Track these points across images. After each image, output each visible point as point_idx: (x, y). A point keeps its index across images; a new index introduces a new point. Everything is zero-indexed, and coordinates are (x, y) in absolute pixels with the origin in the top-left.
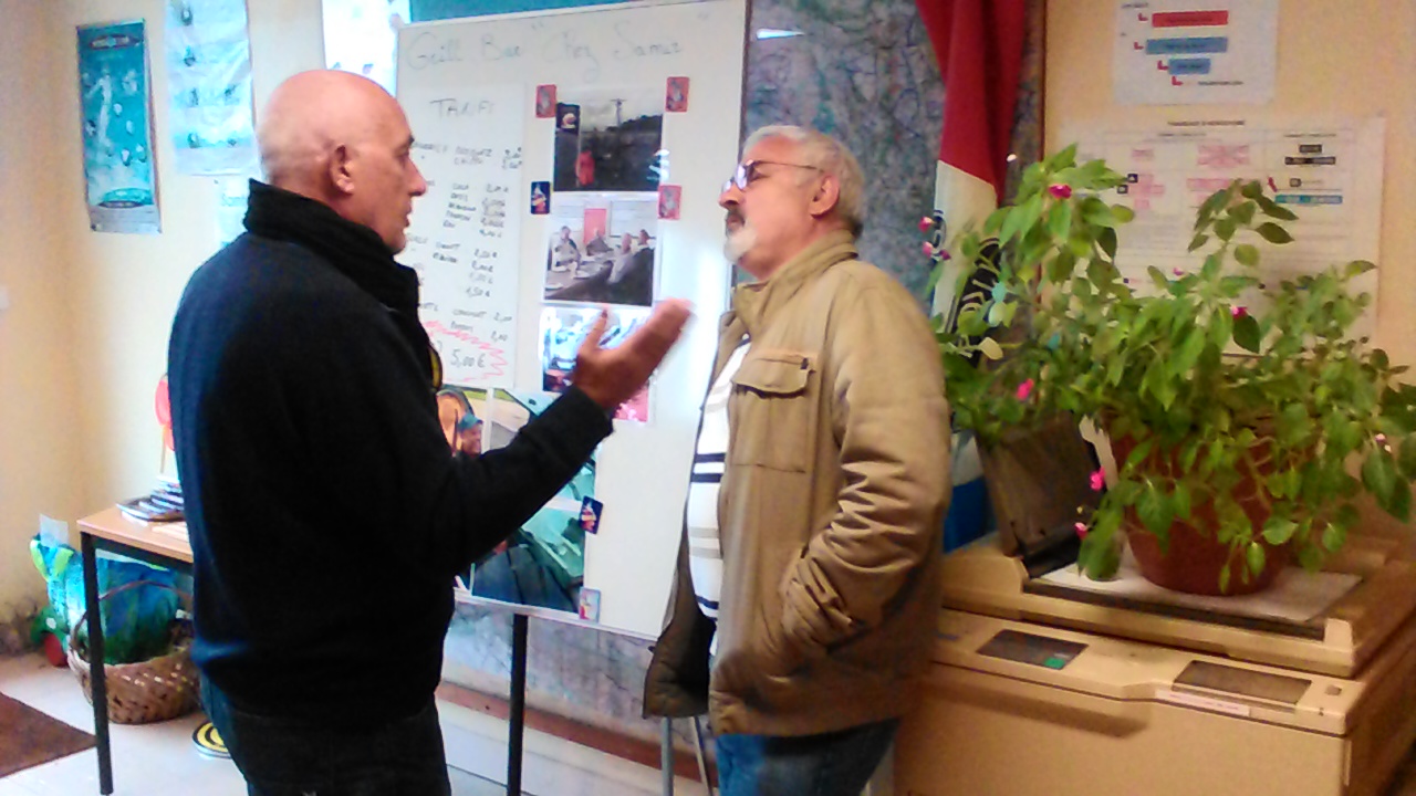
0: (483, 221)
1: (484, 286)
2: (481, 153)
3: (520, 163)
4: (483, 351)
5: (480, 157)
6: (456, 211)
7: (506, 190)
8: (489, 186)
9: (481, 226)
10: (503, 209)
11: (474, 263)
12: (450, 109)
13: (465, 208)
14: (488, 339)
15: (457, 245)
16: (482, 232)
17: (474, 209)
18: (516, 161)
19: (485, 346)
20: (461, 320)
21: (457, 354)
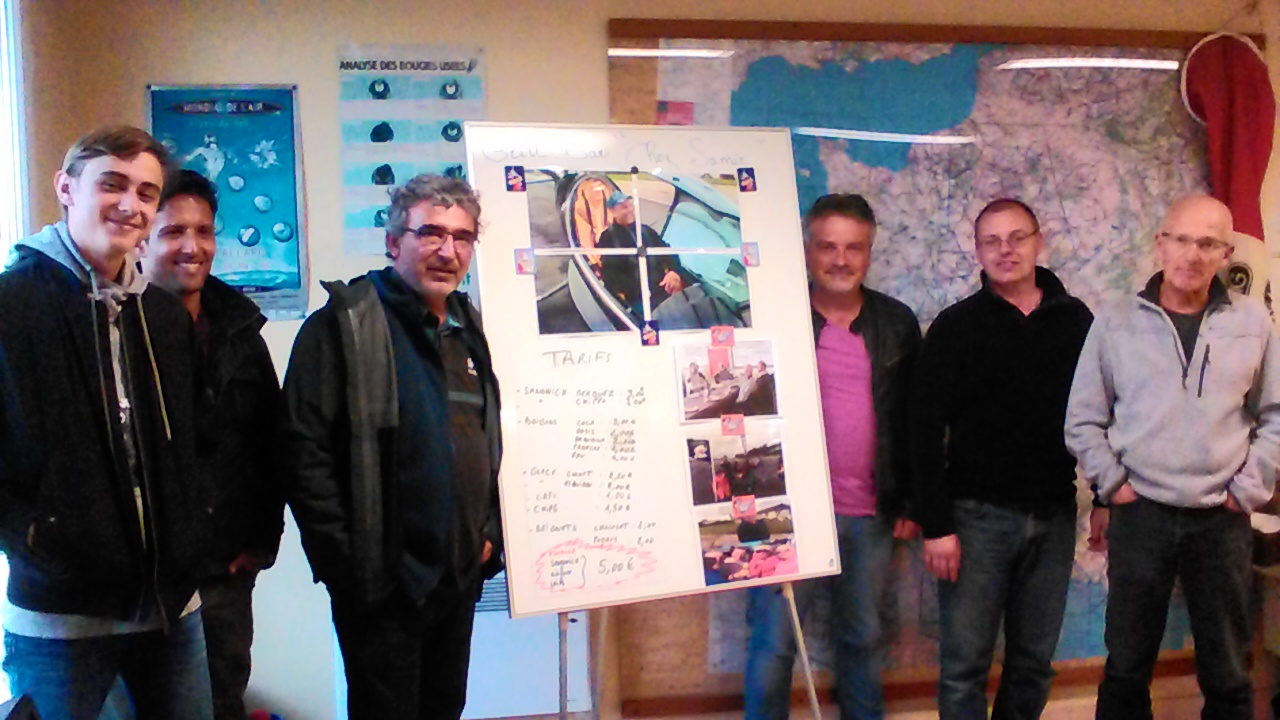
0: (613, 449)
1: (624, 502)
2: (605, 393)
3: (644, 400)
4: (631, 556)
5: (603, 398)
6: (585, 444)
7: (633, 422)
8: (616, 420)
9: (613, 453)
10: (633, 437)
11: (610, 485)
12: (565, 359)
13: (593, 440)
14: (635, 544)
15: (589, 472)
16: (614, 458)
17: (603, 440)
18: (640, 398)
19: (632, 551)
20: (602, 534)
21: (603, 563)
